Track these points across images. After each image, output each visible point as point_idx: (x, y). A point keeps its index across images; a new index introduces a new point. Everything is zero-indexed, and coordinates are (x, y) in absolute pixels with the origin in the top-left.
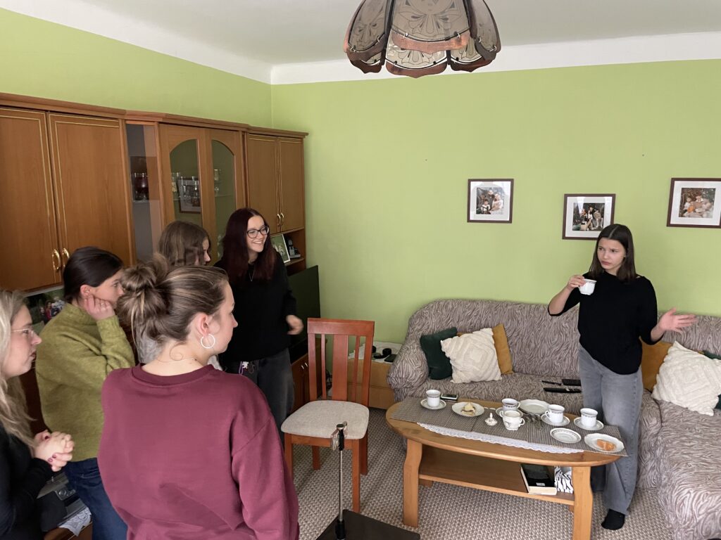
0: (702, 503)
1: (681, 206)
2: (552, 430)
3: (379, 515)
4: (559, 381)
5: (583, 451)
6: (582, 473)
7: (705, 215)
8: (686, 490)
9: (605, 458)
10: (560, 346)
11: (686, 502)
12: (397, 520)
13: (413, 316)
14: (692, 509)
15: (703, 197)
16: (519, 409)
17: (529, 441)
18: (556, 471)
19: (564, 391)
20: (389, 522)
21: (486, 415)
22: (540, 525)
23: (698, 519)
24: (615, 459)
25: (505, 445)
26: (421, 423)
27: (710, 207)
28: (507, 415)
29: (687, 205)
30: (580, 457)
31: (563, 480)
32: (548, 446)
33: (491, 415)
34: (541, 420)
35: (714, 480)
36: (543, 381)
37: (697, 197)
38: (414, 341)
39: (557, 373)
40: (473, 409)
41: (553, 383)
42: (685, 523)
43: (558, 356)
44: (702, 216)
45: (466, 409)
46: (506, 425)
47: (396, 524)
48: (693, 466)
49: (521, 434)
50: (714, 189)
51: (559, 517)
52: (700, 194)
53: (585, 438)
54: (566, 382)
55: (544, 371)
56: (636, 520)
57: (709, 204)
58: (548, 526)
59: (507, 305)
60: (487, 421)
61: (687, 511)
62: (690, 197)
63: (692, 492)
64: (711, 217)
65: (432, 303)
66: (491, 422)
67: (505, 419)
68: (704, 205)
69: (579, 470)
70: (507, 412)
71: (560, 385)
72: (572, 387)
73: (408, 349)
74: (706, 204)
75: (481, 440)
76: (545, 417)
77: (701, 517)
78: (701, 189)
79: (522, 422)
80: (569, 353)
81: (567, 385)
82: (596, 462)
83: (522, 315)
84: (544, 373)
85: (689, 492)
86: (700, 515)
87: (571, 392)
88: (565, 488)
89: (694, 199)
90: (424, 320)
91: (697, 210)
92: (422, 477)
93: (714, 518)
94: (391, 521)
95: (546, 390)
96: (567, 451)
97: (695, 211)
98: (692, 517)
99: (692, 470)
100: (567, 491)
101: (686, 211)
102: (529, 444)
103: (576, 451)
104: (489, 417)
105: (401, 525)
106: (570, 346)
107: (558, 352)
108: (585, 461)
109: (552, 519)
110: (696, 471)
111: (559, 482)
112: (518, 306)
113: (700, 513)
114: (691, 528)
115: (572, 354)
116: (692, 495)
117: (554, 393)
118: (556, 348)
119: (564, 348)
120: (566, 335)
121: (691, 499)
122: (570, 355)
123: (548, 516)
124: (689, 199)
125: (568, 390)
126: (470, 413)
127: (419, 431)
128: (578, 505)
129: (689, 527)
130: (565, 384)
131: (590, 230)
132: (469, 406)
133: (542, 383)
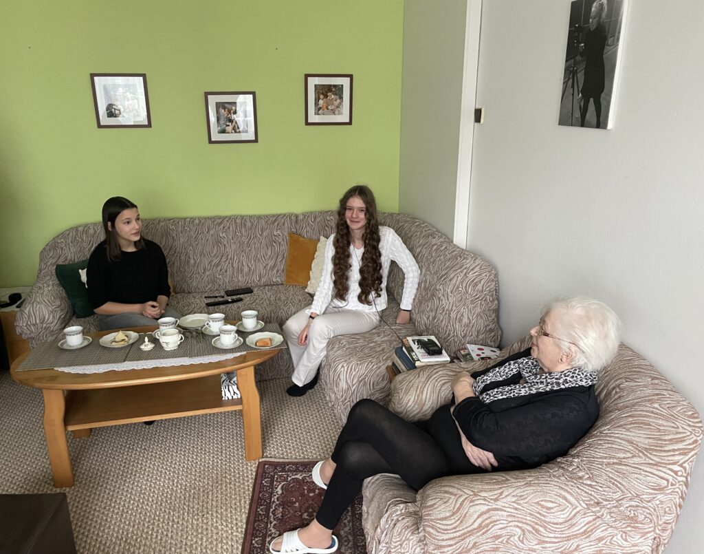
0: (354, 374)
1: (315, 104)
2: (214, 340)
3: (22, 487)
4: (223, 293)
5: (245, 353)
6: (246, 375)
7: (336, 112)
8: (341, 365)
9: (266, 354)
10: (219, 257)
11: (341, 377)
12: (47, 486)
13: (44, 249)
14: (347, 382)
15: (333, 94)
16: (179, 326)
17: (190, 356)
18: (222, 380)
19: (227, 302)
20: (36, 492)
21: (140, 341)
22: (213, 439)
23: (353, 389)
24: (276, 352)
25: (163, 367)
26: (60, 366)
27: (340, 104)
28: (164, 335)
29: (321, 102)
30: (243, 359)
31: (230, 387)
32: (210, 357)
33: (146, 339)
34: (202, 333)
35: (362, 351)
36: (205, 297)
37: (329, 94)
38: (48, 278)
39: (219, 286)
40: (126, 338)
41: (216, 297)
42: (342, 396)
43: (219, 268)
44: (334, 113)
45: (117, 340)
46: (164, 345)
47: (45, 490)
48: (345, 343)
49: (181, 351)
50: (342, 85)
51: (232, 425)
52: (331, 91)
53: (247, 339)
54: (229, 293)
55: (207, 287)
56: (303, 407)
57: (338, 101)
58: (222, 438)
59: (159, 223)
60: (142, 347)
61: (343, 385)
62: (322, 94)
63: (345, 365)
64: (342, 114)
65: (67, 230)
66: (147, 346)
67: (163, 340)
68: (335, 102)
69: (243, 372)
70: (163, 332)
71: (223, 297)
72: (234, 297)
73: (40, 288)
74: (336, 100)
75: (136, 368)
76: (206, 328)
77: (355, 386)
78: (330, 85)
79: (182, 339)
80: (229, 263)
81: (230, 296)
82: (258, 360)
83: (177, 231)
84: (207, 289)
85: (343, 366)
86: (353, 385)
87: (233, 301)
88: (232, 394)
89: (326, 96)
90: (59, 251)
91: (329, 107)
92: (71, 428)
93: (365, 384)
94: (39, 490)
95: (208, 305)
96: (230, 356)
97: (328, 109)
98: (348, 389)
99: (345, 346)
100: (235, 397)
101: (320, 108)
102: (191, 359)
103: (239, 354)
104: (145, 342)
105: (52, 490)
106: (229, 257)
107: (218, 264)
108: (248, 361)
109: (225, 429)
110: (347, 347)
111: (227, 390)
112: (172, 221)
113: (354, 383)
114: (348, 400)
115: (232, 263)
116: (346, 368)
117: (216, 307)
118: (216, 261)
119: (224, 259)
120: (225, 246)
121: (345, 373)
122: (230, 265)
123: (221, 428)
124: (322, 96)
125: (230, 300)
126: (123, 343)
127: (56, 377)
128: (246, 406)
129: (346, 399)
130: (228, 296)
131: (236, 132)
132: (120, 335)
133: (205, 300)
